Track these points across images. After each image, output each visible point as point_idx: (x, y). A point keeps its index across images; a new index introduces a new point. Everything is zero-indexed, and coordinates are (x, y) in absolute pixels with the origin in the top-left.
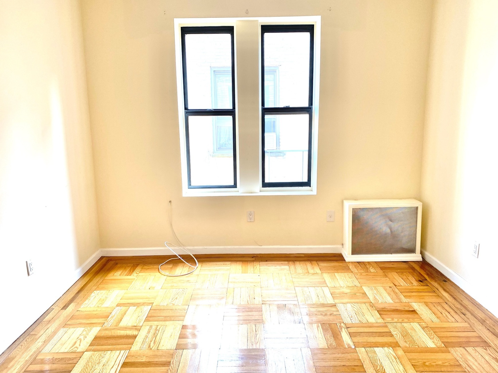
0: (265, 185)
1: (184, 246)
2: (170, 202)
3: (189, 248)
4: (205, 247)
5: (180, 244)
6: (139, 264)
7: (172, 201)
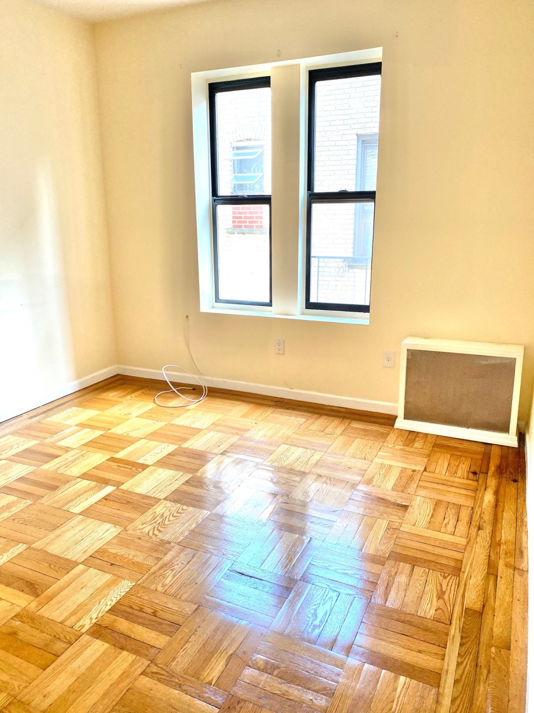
0: (310, 305)
1: (201, 374)
2: (187, 317)
3: (207, 378)
4: (225, 380)
5: (197, 371)
6: (144, 388)
7: (189, 316)
